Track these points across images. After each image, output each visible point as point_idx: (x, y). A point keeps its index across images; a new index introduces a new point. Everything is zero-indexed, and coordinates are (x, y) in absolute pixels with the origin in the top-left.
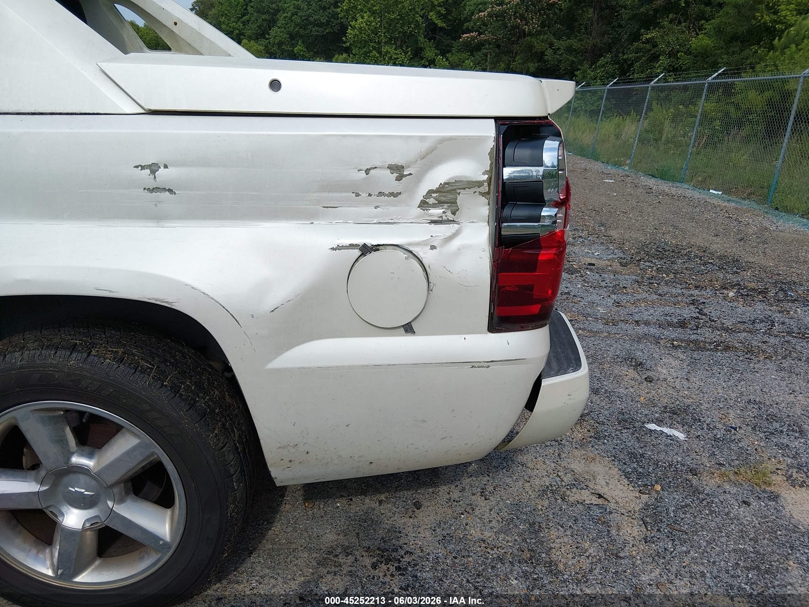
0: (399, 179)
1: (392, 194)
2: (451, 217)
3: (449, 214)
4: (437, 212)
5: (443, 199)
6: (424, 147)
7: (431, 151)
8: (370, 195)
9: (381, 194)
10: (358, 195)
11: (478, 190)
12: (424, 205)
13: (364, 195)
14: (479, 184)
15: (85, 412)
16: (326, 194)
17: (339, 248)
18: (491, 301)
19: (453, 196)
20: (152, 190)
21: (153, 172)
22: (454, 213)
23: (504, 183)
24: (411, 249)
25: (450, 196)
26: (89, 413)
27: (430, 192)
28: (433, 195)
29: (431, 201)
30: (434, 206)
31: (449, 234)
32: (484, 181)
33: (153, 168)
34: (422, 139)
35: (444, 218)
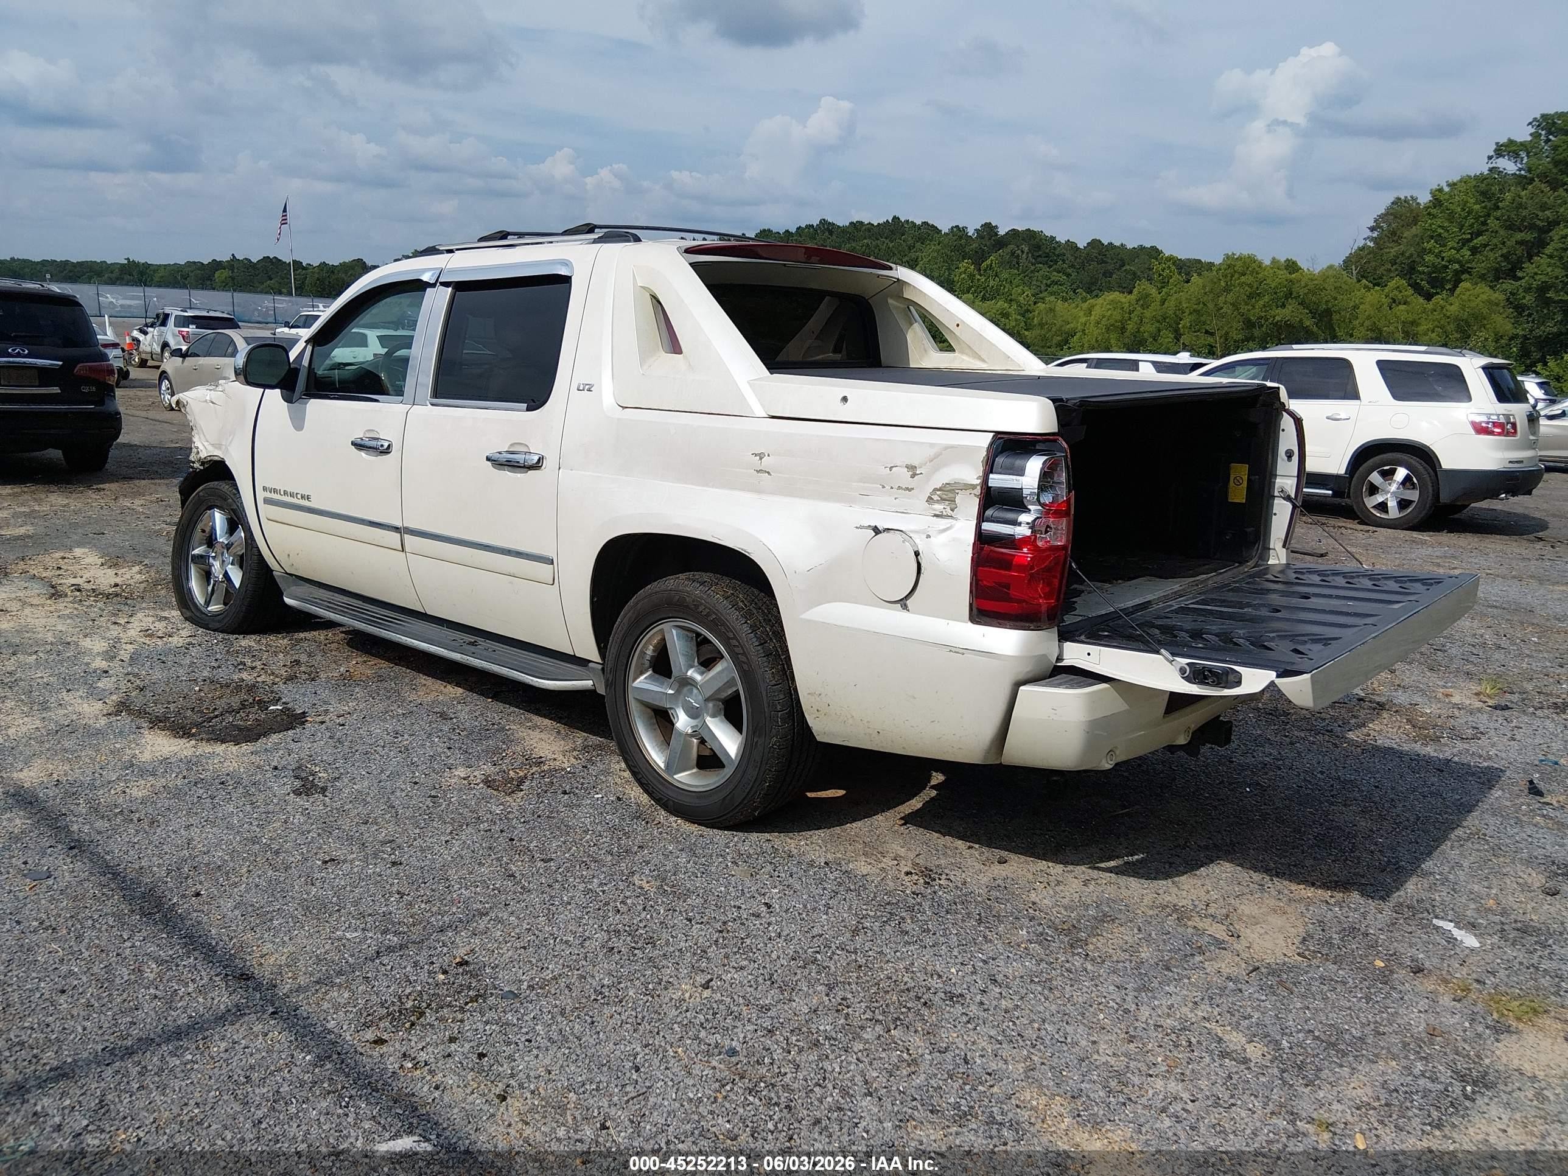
0: (913, 476)
1: (907, 489)
2: (950, 513)
3: (948, 509)
4: (938, 507)
5: (944, 497)
6: (932, 452)
7: (937, 456)
8: (892, 488)
9: (899, 488)
10: (884, 487)
11: (973, 492)
12: (930, 500)
13: (888, 487)
14: (974, 487)
15: (702, 635)
16: (862, 484)
17: (861, 527)
18: (971, 592)
19: (952, 495)
20: (758, 472)
21: (761, 459)
22: (952, 510)
23: (989, 488)
24: (911, 535)
25: (951, 495)
26: (705, 637)
27: (935, 490)
28: (938, 493)
29: (936, 497)
30: (937, 502)
31: (942, 527)
32: (977, 485)
33: (761, 456)
34: (932, 445)
35: (945, 513)
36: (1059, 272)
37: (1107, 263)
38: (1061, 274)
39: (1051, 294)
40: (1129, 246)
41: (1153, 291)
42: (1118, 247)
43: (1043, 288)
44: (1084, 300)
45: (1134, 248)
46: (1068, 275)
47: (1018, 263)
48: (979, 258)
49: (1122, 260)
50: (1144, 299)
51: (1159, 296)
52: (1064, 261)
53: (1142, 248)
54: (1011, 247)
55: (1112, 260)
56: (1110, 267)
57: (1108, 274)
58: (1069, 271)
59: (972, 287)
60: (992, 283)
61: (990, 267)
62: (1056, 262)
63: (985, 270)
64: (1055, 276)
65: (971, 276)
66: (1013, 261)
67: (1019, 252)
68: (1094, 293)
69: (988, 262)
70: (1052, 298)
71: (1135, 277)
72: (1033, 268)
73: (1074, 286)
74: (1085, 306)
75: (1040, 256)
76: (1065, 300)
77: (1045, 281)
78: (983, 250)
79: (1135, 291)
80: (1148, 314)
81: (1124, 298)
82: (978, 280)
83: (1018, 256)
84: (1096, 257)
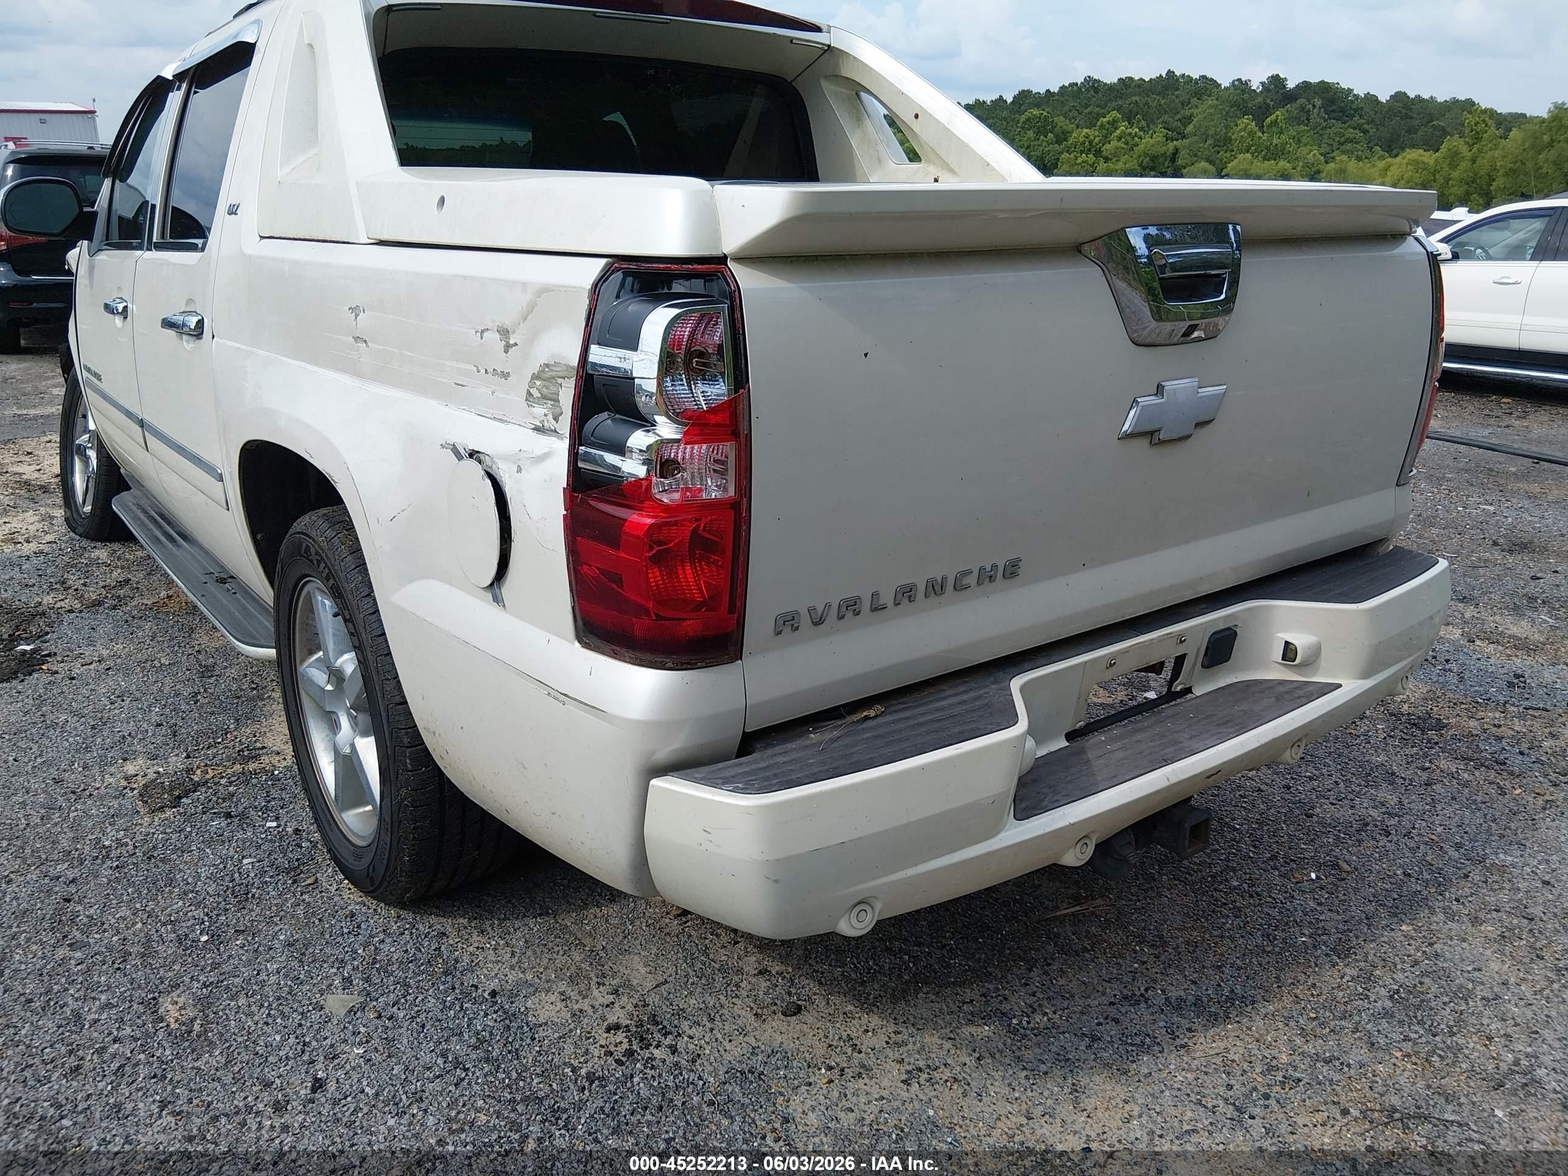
0: (507, 349)
1: (501, 374)
2: (552, 423)
4: (536, 411)
6: (525, 300)
7: (533, 307)
8: (486, 372)
9: (493, 372)
10: (478, 370)
12: (529, 396)
13: (483, 371)
14: (571, 371)
16: (456, 363)
17: (441, 444)
20: (356, 340)
21: (356, 316)
23: (587, 374)
27: (535, 377)
28: (537, 382)
29: (535, 392)
32: (574, 366)
33: (356, 312)
36: (1355, 129)
37: (1411, 118)
38: (1357, 131)
39: (1343, 152)
40: (1441, 99)
41: (1464, 150)
42: (1427, 100)
43: (1335, 146)
44: (1382, 158)
45: (1446, 101)
46: (1365, 132)
47: (1308, 120)
48: (1260, 113)
49: (1430, 114)
50: (1454, 158)
51: (1470, 154)
52: (1361, 116)
53: (1455, 102)
54: (1302, 101)
55: (1419, 114)
56: (1416, 123)
57: (1411, 130)
58: (1366, 126)
59: (1252, 145)
60: (1275, 141)
61: (1275, 123)
62: (1352, 117)
63: (1269, 126)
64: (1350, 133)
65: (1252, 134)
66: (1303, 117)
67: (1310, 106)
68: (1395, 152)
69: (1273, 117)
70: (1344, 158)
71: (1445, 133)
72: (1324, 124)
73: (1371, 144)
74: (1381, 164)
75: (1334, 111)
76: (1359, 159)
77: (1338, 139)
78: (1268, 106)
79: (1444, 148)
80: (1455, 174)
81: (1429, 158)
82: (1260, 138)
83: (1309, 111)
84: (1400, 112)
